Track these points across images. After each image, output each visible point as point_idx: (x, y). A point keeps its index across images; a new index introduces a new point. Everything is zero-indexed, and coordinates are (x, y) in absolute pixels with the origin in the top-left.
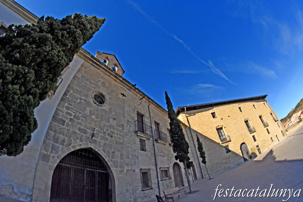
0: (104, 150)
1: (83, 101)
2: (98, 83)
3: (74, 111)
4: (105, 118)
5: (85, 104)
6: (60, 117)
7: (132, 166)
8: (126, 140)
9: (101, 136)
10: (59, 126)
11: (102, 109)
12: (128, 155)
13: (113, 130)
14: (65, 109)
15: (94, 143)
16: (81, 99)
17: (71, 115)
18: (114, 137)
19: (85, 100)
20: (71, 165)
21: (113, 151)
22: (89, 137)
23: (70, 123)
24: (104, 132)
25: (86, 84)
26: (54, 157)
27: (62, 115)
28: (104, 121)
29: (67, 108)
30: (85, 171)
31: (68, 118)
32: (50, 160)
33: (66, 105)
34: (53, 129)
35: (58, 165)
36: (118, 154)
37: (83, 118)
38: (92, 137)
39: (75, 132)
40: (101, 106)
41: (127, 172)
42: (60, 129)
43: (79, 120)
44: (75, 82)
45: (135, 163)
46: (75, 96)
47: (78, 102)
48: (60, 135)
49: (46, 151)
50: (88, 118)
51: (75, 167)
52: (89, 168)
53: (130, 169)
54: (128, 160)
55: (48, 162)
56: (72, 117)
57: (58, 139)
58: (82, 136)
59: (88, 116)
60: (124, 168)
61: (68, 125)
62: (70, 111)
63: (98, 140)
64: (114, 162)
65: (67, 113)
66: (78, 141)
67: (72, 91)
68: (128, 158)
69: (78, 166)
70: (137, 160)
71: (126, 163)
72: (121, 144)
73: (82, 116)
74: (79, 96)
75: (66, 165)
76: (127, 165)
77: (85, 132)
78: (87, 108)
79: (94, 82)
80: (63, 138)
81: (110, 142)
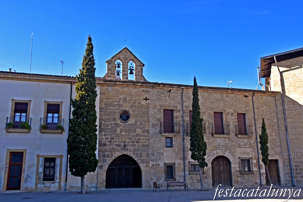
0: (134, 154)
1: (113, 125)
2: (120, 103)
3: (109, 135)
4: (132, 130)
5: (115, 127)
6: (103, 143)
7: (157, 161)
8: (151, 141)
9: (131, 145)
10: (104, 148)
11: (128, 125)
12: (153, 153)
13: (139, 137)
14: (104, 136)
15: (127, 151)
16: (111, 124)
17: (108, 138)
18: (141, 142)
19: (114, 124)
20: (115, 166)
21: (140, 153)
22: (123, 148)
23: (109, 144)
24: (132, 141)
25: (111, 109)
26: (105, 165)
27: (103, 141)
28: (132, 133)
29: (105, 135)
30: (124, 168)
31: (107, 141)
32: (104, 167)
33: (103, 133)
34: (101, 151)
35: (108, 168)
36: (144, 154)
37: (116, 137)
38: (125, 148)
39: (114, 148)
40: (127, 122)
41: (152, 166)
42: (105, 149)
43: (114, 139)
44: (102, 113)
45: (160, 159)
46: (106, 124)
47: (110, 128)
48: (106, 153)
49: (101, 164)
50: (119, 136)
51: (117, 167)
52: (126, 166)
53: (155, 163)
54: (154, 157)
55: (103, 169)
56: (110, 140)
57: (105, 155)
58: (118, 149)
59: (119, 134)
60: (149, 163)
61: (109, 145)
62: (107, 137)
63: (129, 148)
64: (142, 160)
65: (106, 138)
66: (116, 152)
67: (103, 122)
68: (154, 155)
69: (119, 166)
70: (162, 157)
71: (151, 160)
72: (147, 146)
73: (115, 136)
74: (109, 123)
75: (112, 167)
76: (152, 161)
77: (120, 146)
78: (118, 128)
79: (116, 103)
80: (108, 154)
81: (138, 147)
